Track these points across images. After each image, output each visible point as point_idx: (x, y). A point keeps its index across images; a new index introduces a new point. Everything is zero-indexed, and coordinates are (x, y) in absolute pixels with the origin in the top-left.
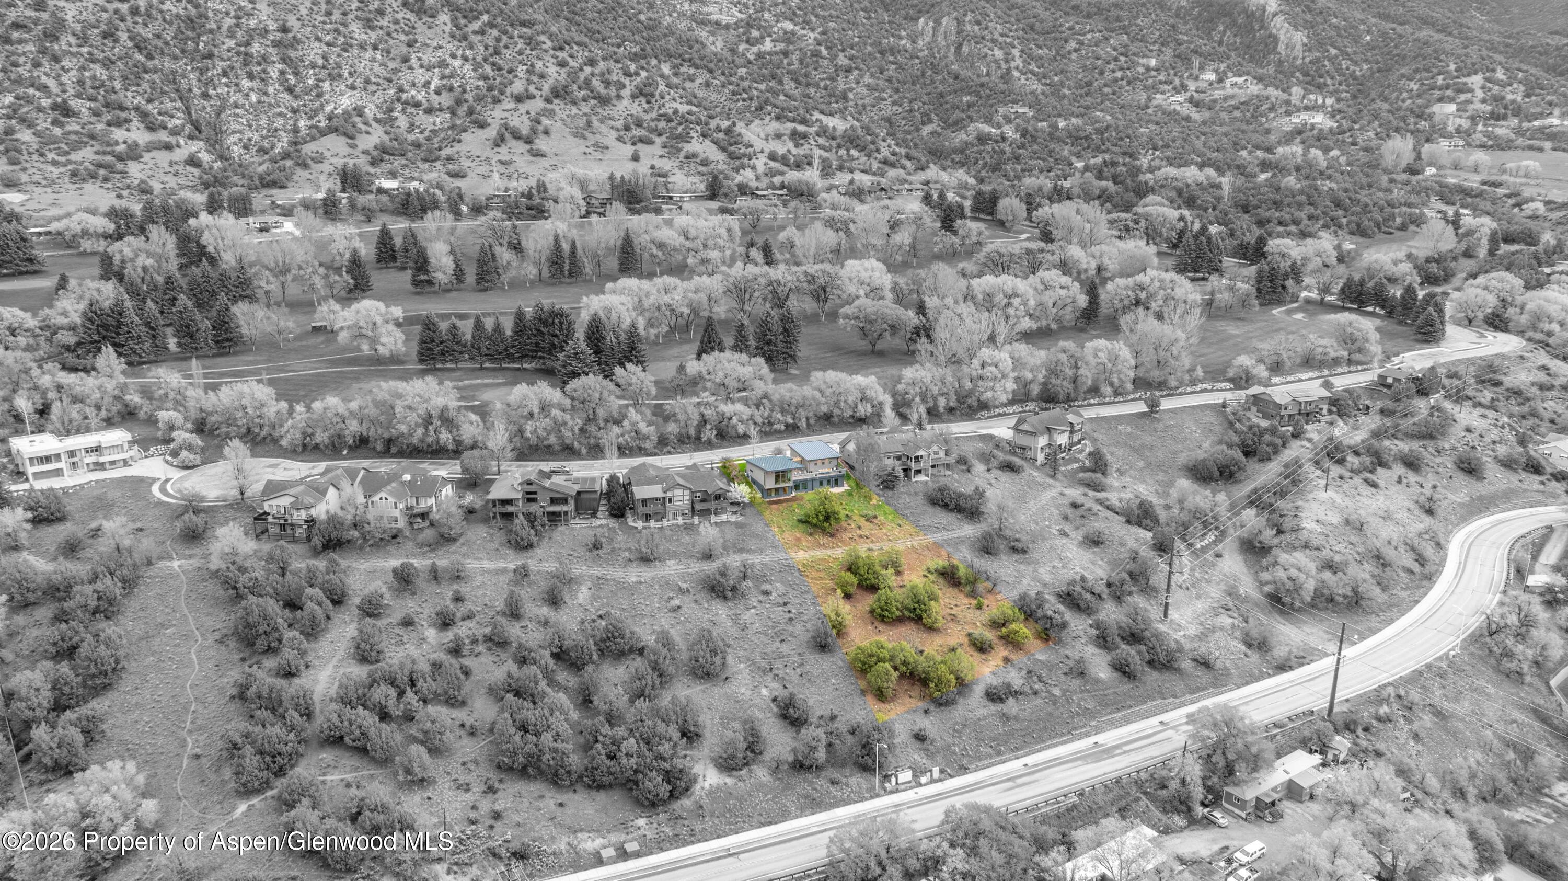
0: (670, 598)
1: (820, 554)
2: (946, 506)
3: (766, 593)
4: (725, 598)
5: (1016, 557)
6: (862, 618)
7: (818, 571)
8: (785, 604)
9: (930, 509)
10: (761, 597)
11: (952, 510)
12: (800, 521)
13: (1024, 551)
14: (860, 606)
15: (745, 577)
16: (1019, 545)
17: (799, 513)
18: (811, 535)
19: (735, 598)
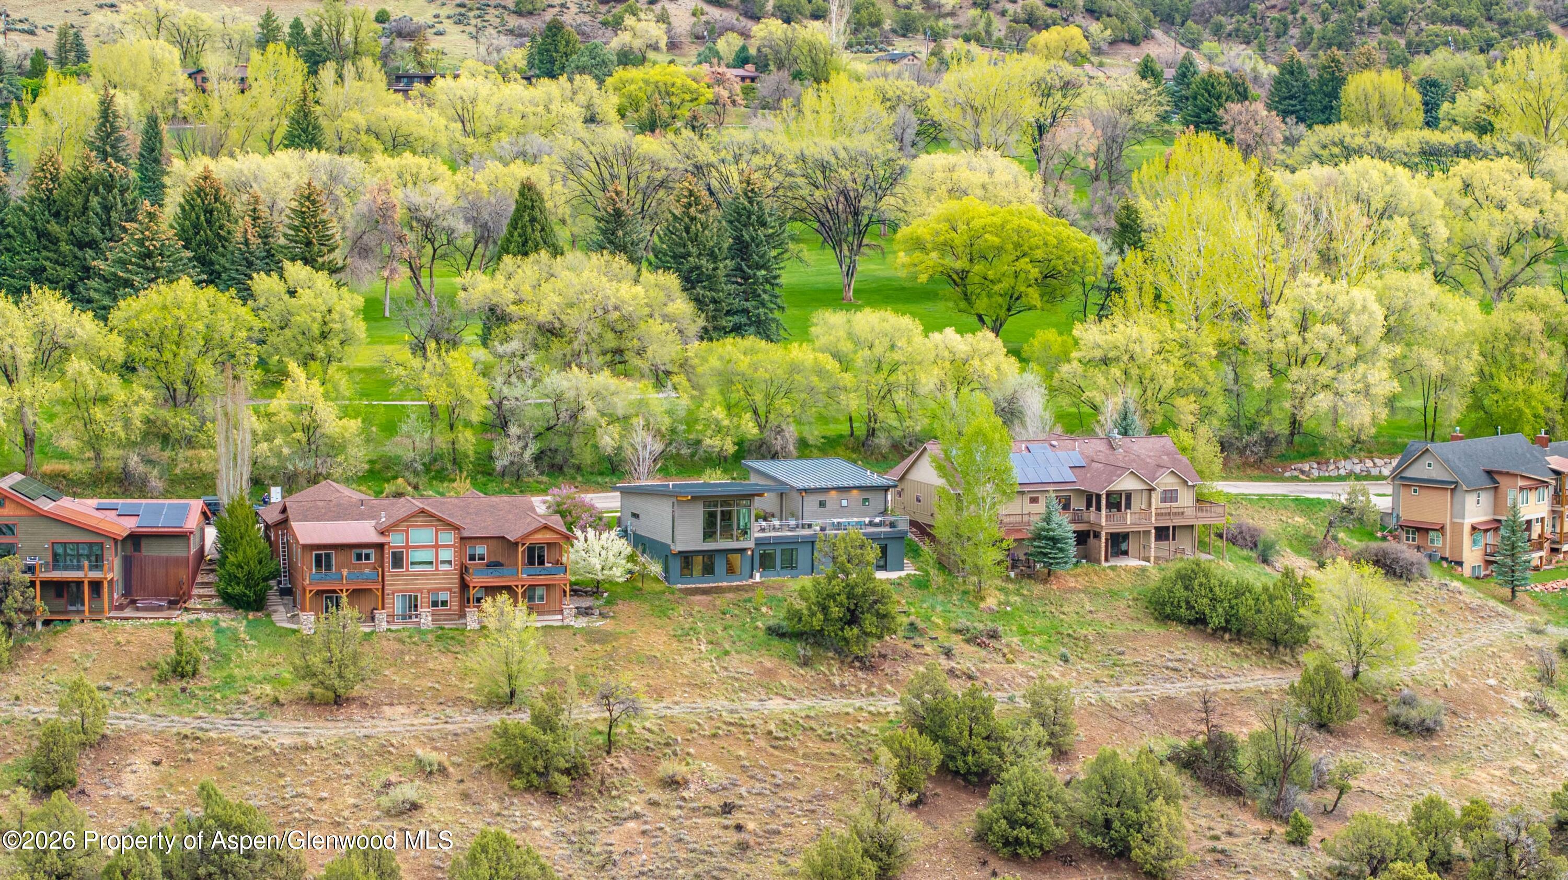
0: (388, 785)
1: (833, 704)
2: (1198, 622)
3: (673, 783)
4: (552, 794)
5: (1404, 744)
6: (954, 852)
7: (828, 738)
8: (727, 809)
9: (1153, 629)
10: (656, 794)
11: (1218, 633)
12: (775, 632)
13: (1426, 730)
14: (946, 826)
15: (610, 746)
16: (1413, 715)
17: (773, 616)
18: (806, 663)
19: (580, 795)
